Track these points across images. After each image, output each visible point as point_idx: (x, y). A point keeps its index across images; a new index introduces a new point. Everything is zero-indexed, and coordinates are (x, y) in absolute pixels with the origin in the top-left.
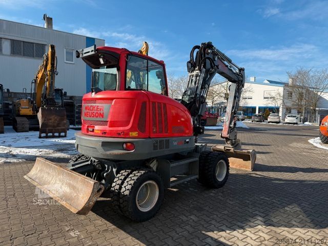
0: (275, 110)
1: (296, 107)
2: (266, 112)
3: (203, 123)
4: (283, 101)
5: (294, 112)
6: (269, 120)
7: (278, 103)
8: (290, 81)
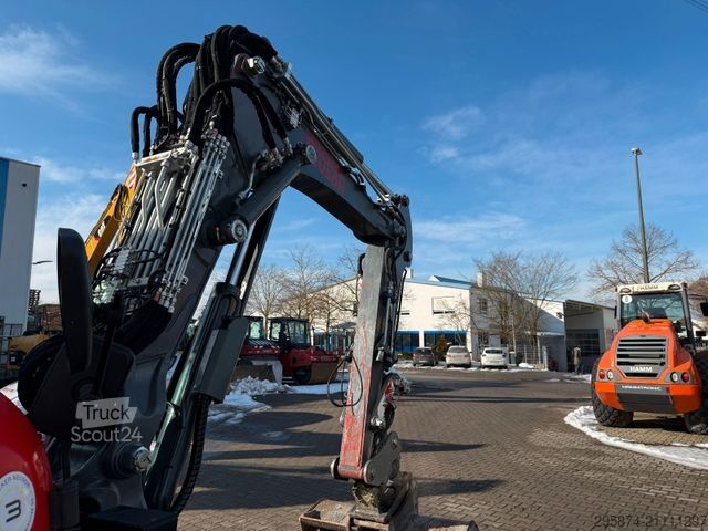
0: (457, 339)
1: (497, 331)
2: (441, 342)
3: (304, 376)
4: (472, 319)
5: (495, 341)
6: (448, 360)
7: (463, 324)
8: (479, 279)
